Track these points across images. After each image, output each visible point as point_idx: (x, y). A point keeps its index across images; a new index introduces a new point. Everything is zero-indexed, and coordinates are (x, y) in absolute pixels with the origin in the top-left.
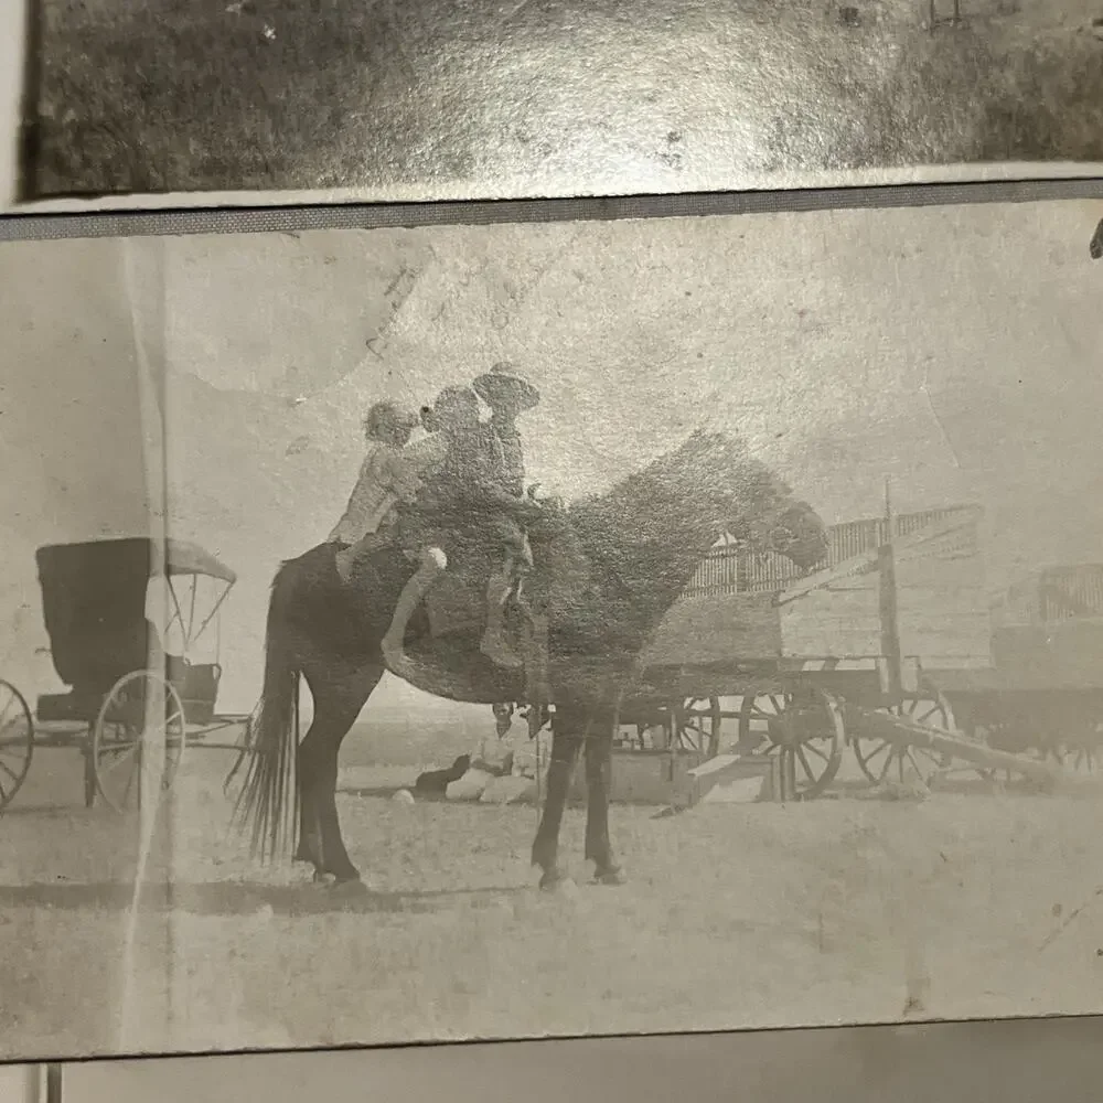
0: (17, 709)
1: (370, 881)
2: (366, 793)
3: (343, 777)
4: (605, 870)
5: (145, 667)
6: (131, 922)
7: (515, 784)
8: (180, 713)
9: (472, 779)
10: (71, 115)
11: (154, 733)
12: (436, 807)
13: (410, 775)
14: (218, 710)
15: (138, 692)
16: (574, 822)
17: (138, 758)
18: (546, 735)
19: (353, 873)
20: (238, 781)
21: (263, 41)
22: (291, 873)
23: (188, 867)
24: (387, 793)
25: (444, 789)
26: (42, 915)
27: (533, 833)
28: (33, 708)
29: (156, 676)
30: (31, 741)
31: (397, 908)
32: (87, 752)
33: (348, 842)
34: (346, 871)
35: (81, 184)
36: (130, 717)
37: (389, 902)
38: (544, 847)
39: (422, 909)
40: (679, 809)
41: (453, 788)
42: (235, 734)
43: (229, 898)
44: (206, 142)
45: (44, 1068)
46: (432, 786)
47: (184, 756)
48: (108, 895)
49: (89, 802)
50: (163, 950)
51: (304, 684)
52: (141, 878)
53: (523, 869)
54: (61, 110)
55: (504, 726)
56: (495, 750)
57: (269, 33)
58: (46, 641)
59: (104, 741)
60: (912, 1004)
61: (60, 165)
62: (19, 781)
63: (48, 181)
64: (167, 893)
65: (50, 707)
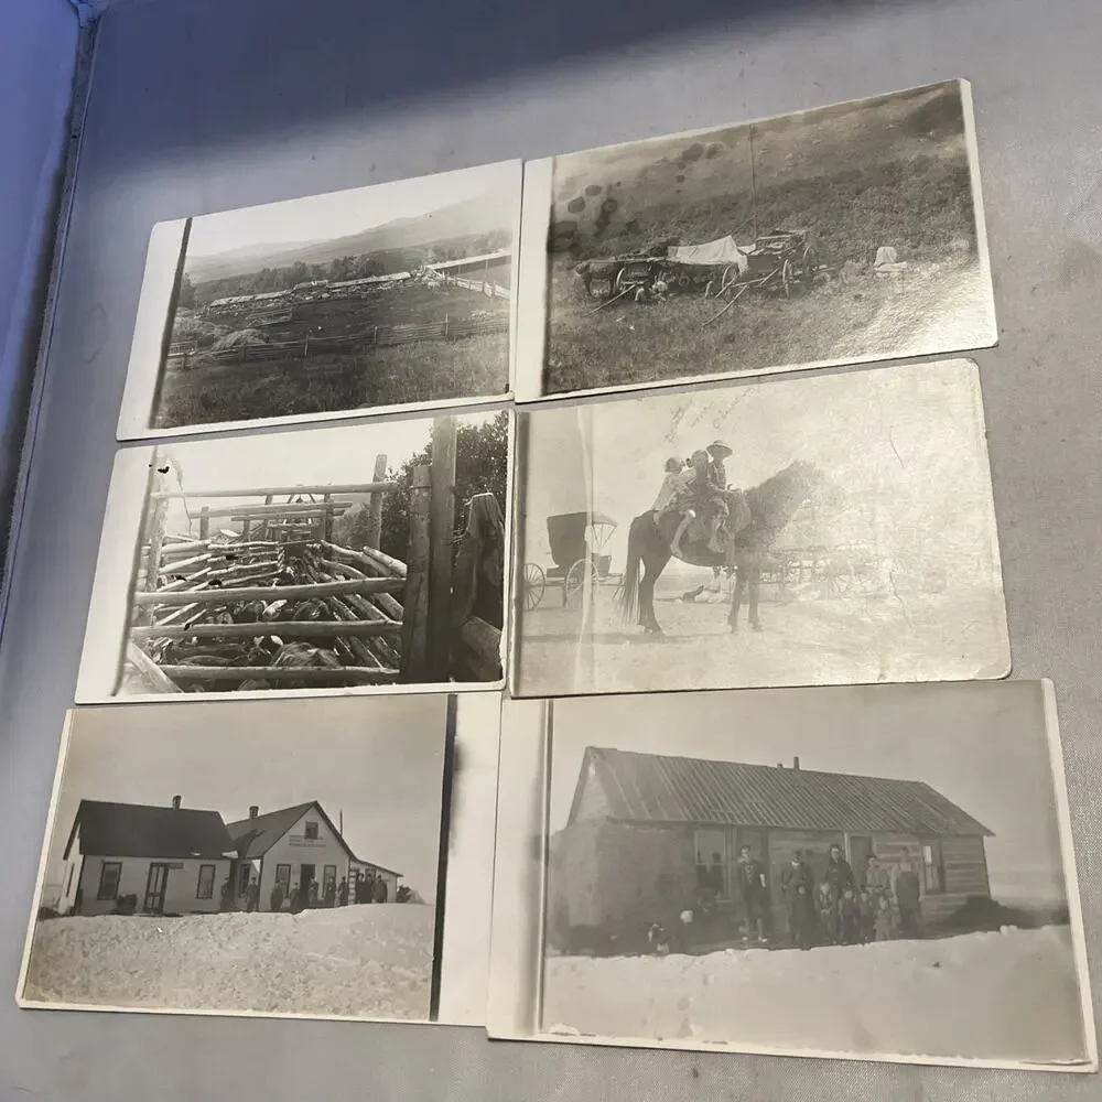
0: (539, 574)
1: (665, 632)
2: (666, 600)
3: (655, 595)
4: (756, 627)
5: (584, 557)
6: (578, 647)
7: (721, 596)
8: (597, 573)
9: (705, 594)
10: (560, 364)
11: (587, 581)
12: (691, 605)
13: (681, 593)
14: (610, 572)
15: (582, 567)
16: (744, 610)
17: (582, 588)
18: (734, 577)
19: (659, 628)
20: (617, 597)
21: (630, 331)
22: (637, 629)
23: (599, 628)
24: (672, 600)
25: (693, 598)
26: (548, 645)
27: (728, 614)
28: (545, 573)
29: (588, 560)
30: (545, 585)
31: (675, 642)
32: (564, 589)
33: (657, 619)
34: (656, 628)
35: (563, 389)
36: (579, 575)
37: (673, 639)
38: (732, 619)
39: (684, 642)
40: (786, 604)
41: (697, 598)
42: (616, 580)
43: (613, 638)
44: (608, 369)
45: (547, 700)
46: (689, 597)
47: (598, 588)
48: (572, 638)
49: (564, 604)
50: (590, 659)
51: (641, 561)
52: (582, 633)
53: (724, 626)
54: (556, 363)
55: (717, 573)
56: (713, 584)
57: (632, 328)
58: (550, 550)
59: (569, 584)
60: (881, 676)
61: (556, 382)
62: (540, 599)
63: (552, 388)
64: (592, 637)
65: (551, 573)
